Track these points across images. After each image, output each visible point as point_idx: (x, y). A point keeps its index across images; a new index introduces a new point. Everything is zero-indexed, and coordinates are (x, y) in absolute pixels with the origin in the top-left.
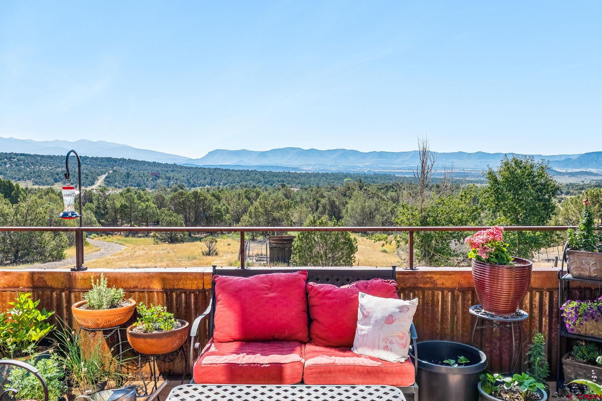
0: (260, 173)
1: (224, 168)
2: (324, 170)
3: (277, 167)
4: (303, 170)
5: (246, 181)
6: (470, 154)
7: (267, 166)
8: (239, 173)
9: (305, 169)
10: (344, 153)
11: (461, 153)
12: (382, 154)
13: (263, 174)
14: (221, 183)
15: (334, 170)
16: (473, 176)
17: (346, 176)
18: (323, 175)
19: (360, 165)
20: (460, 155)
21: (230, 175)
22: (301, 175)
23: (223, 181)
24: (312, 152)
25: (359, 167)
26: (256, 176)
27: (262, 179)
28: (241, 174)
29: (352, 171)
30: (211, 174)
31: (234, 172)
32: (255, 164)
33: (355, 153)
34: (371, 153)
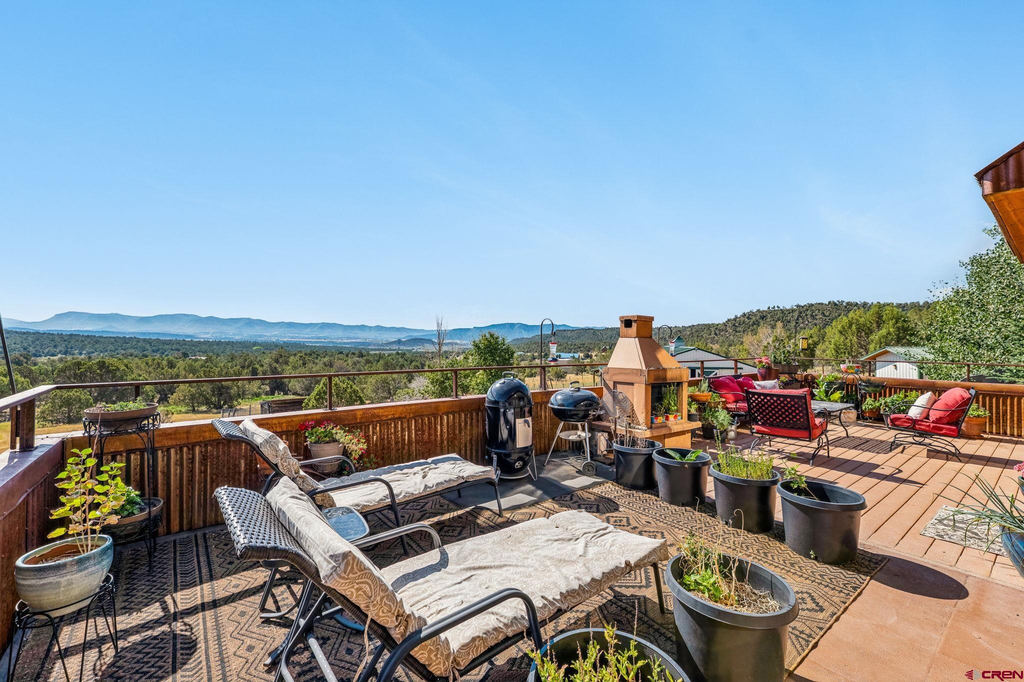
0: (144, 340)
1: (86, 334)
2: (226, 338)
3: (164, 334)
4: (200, 338)
5: (125, 350)
6: (371, 327)
7: (150, 333)
8: (113, 340)
9: (202, 336)
10: (250, 322)
11: (363, 326)
12: (291, 325)
13: (149, 342)
14: (84, 352)
15: (237, 338)
16: (374, 345)
17: (255, 344)
18: (228, 343)
19: (268, 334)
20: (363, 327)
21: (97, 342)
22: (200, 342)
23: (87, 349)
24: (211, 320)
25: (266, 336)
26: (139, 344)
27: (148, 346)
28: (116, 341)
29: (259, 340)
30: (65, 341)
31: (103, 340)
32: (132, 330)
33: (261, 322)
34: (278, 324)
